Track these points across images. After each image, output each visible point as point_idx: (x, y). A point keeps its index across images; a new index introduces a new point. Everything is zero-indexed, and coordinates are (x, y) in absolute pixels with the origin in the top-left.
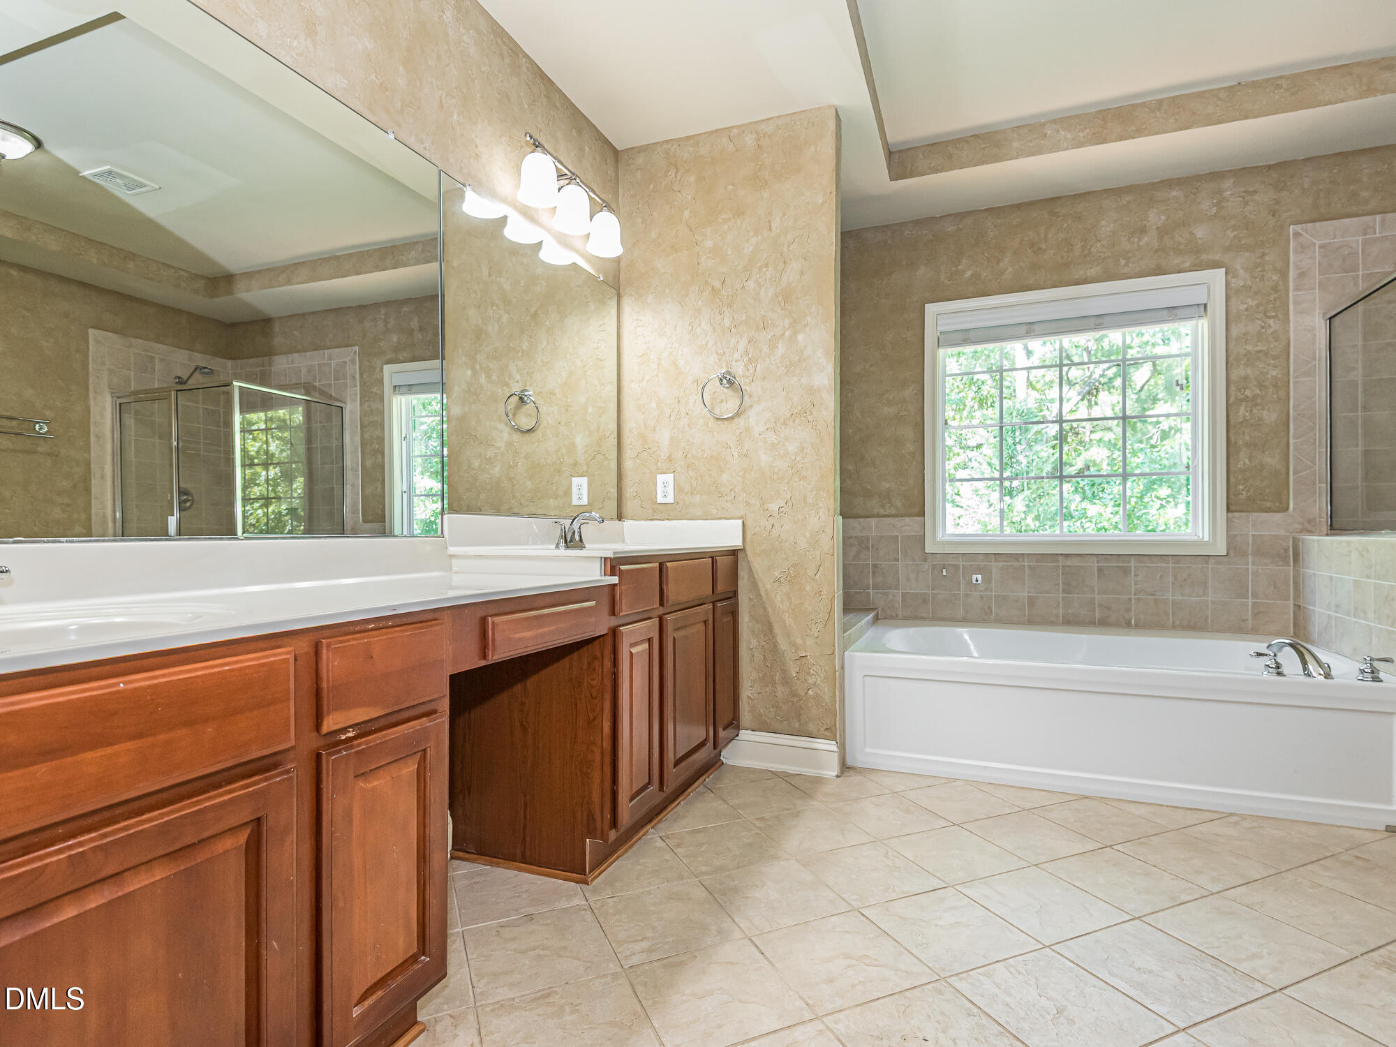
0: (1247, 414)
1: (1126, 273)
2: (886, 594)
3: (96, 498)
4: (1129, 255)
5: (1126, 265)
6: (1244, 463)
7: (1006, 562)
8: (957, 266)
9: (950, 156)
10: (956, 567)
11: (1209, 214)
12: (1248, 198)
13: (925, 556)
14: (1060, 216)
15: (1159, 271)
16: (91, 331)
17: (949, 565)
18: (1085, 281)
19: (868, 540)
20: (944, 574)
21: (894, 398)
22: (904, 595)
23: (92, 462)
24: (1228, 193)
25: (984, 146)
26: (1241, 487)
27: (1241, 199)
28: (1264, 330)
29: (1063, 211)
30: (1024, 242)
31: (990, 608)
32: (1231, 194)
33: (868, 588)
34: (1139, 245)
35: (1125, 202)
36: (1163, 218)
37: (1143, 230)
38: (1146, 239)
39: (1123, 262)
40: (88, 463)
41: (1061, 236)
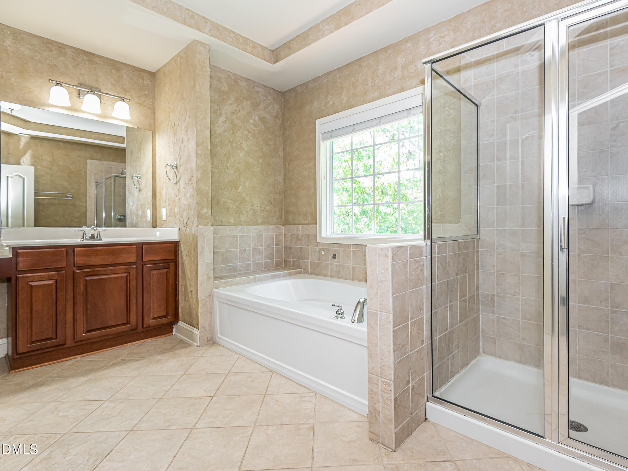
0: (441, 167)
1: (389, 93)
2: (305, 262)
3: (88, 219)
4: (390, 83)
5: (389, 89)
6: (440, 196)
7: (345, 248)
8: (327, 100)
9: (290, 48)
10: (327, 250)
11: (424, 53)
12: (441, 40)
13: (317, 244)
14: (363, 67)
15: (402, 90)
16: (88, 160)
17: (325, 249)
18: (373, 100)
19: (299, 235)
20: (323, 253)
21: (307, 167)
22: (311, 263)
23: (88, 206)
24: (432, 39)
25: (300, 40)
26: (438, 209)
27: (437, 42)
28: (448, 117)
29: (364, 64)
30: (350, 83)
31: (339, 271)
32: (433, 40)
33: (299, 259)
34: (394, 77)
35: (388, 54)
36: (404, 60)
37: (396, 69)
38: (397, 73)
39: (387, 87)
40: (86, 207)
41: (364, 77)
